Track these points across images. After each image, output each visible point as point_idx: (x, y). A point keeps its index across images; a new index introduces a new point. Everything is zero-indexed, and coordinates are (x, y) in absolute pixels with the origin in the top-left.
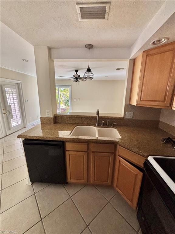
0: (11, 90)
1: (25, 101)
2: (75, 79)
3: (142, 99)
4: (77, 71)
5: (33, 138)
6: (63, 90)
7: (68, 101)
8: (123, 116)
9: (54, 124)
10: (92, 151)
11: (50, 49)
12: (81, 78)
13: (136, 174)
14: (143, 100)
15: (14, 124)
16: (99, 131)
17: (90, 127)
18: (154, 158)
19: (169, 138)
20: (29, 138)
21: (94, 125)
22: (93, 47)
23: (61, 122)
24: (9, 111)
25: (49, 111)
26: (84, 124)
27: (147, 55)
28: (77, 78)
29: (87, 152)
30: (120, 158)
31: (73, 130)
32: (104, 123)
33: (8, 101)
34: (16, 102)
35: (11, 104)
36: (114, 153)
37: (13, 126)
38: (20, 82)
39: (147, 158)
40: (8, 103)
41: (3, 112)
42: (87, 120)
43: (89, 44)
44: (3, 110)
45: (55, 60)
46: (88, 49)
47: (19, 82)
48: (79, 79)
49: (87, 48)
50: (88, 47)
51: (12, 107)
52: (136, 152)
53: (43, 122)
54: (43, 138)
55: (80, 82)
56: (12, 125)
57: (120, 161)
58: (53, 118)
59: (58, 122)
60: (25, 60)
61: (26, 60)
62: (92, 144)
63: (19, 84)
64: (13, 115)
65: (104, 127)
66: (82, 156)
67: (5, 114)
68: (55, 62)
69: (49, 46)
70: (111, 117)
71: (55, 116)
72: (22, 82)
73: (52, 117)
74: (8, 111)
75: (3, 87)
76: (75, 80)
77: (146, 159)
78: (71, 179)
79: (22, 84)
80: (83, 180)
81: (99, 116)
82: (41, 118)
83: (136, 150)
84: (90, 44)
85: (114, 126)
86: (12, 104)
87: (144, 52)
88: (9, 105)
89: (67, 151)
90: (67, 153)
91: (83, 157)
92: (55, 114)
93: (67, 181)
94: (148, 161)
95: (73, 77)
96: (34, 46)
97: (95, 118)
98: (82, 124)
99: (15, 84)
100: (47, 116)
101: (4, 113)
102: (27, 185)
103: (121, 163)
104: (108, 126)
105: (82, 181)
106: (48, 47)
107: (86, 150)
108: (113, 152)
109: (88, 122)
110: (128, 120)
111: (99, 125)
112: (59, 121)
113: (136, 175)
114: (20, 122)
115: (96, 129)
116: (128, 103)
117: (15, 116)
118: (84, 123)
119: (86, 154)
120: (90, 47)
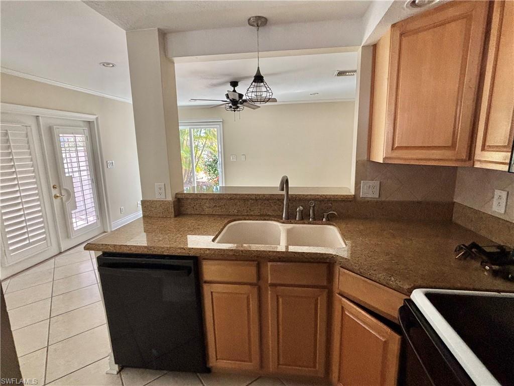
0: (72, 139)
1: (105, 164)
2: (230, 105)
3: (396, 146)
4: (234, 84)
5: (121, 251)
6: (202, 135)
7: (216, 161)
8: (353, 193)
9: (176, 216)
10: (269, 282)
11: (163, 35)
12: (245, 101)
13: (383, 340)
14: (399, 148)
15: (79, 224)
16: (289, 232)
17: (267, 223)
18: (428, 295)
19: (474, 245)
20: (112, 250)
21: (278, 218)
22: (266, 23)
23: (193, 212)
24: (67, 190)
25: (163, 184)
26: (251, 215)
27: (401, 35)
28: (236, 103)
29: (258, 284)
30: (344, 299)
31: (222, 230)
32: (301, 212)
33: (66, 166)
34: (85, 168)
35: (73, 172)
36: (328, 288)
37: (75, 229)
38: (95, 117)
39: (410, 296)
40: (66, 170)
41: (55, 192)
42: (259, 207)
43: (256, 17)
44: (54, 187)
45: (176, 59)
46: (255, 29)
47: (91, 118)
48: (241, 103)
49: (253, 25)
50: (255, 24)
51: (74, 180)
52: (382, 281)
53: (147, 214)
54: (146, 250)
55: (244, 110)
56: (75, 225)
57: (343, 308)
58: (174, 201)
59: (184, 213)
60: (106, 64)
61: (108, 64)
62: (269, 264)
63: (93, 121)
64: (77, 200)
65: (304, 223)
66: (246, 296)
67: (59, 198)
68: (175, 64)
69: (161, 27)
70: (321, 196)
71: (179, 196)
72: (99, 118)
73: (171, 199)
74: (65, 189)
75: (56, 131)
76: (231, 107)
77: (408, 298)
78: (217, 360)
79: (99, 122)
80: (251, 362)
81: (289, 193)
82: (143, 202)
83: (381, 276)
84: (259, 15)
85: (331, 220)
86: (76, 171)
87: (393, 26)
88: (67, 175)
89: (206, 282)
90: (207, 289)
91: (248, 298)
92: (177, 192)
93: (207, 366)
94: (411, 302)
95: (226, 99)
96: (126, 30)
97: (278, 200)
98: (247, 215)
99: (82, 124)
100: (157, 197)
101: (56, 197)
102: (107, 373)
103: (346, 313)
104: (314, 219)
105: (248, 366)
106: (159, 30)
107: (255, 281)
108: (325, 284)
109: (260, 209)
110: (366, 203)
111: (290, 218)
112: (189, 211)
113: (386, 343)
114: (92, 219)
115: (280, 227)
116: (366, 158)
117: (82, 203)
118: (252, 213)
119: (255, 290)
120: (260, 22)
